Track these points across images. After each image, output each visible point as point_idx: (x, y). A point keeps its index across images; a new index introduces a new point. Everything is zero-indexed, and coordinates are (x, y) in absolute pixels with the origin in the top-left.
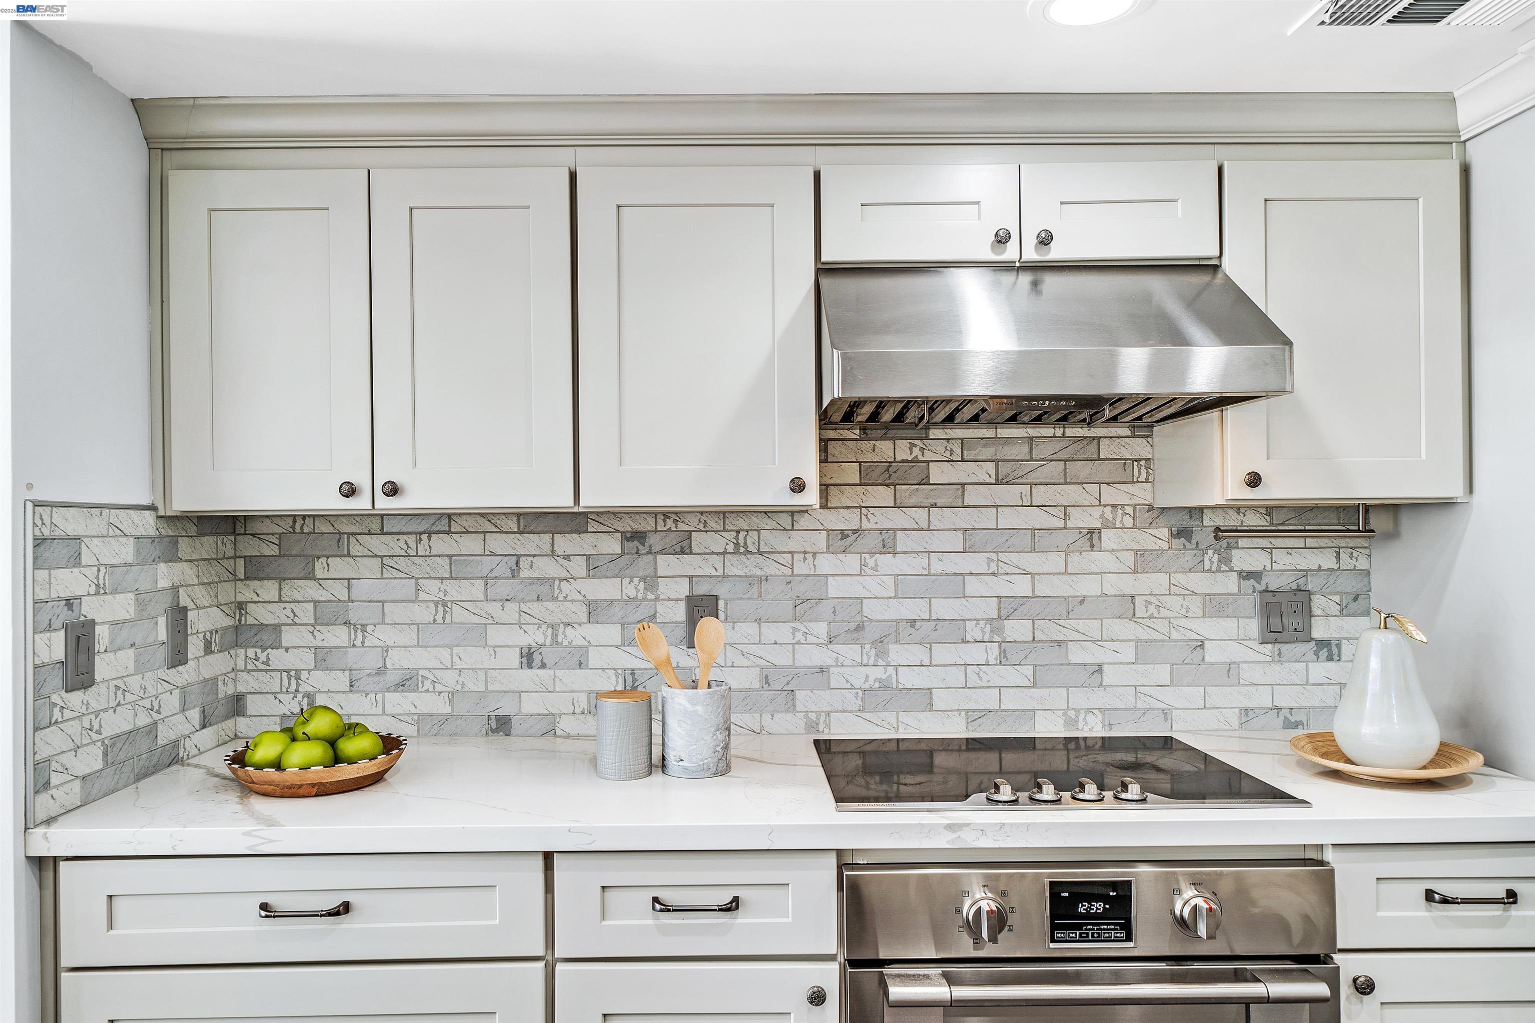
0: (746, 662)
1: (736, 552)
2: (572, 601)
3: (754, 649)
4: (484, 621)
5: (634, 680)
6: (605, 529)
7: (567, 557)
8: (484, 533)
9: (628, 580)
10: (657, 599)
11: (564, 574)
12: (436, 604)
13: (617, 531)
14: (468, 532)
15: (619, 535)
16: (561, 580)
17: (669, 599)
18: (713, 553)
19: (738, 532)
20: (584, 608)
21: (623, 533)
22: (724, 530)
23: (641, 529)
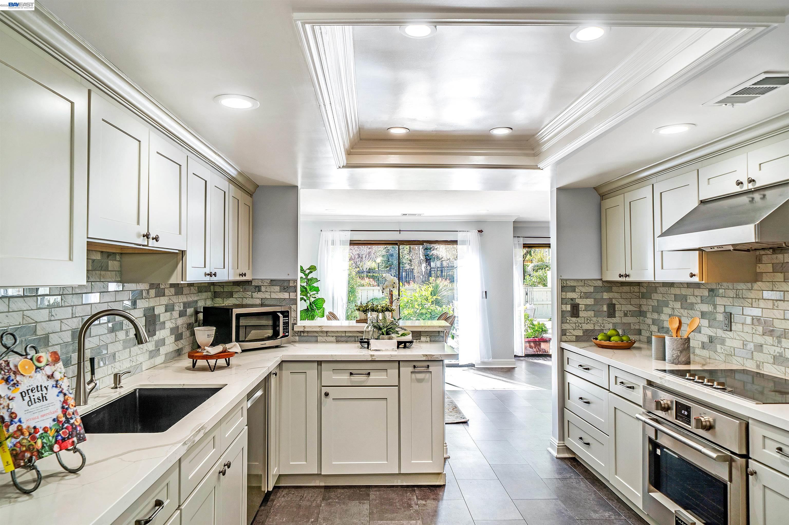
0: (738, 338)
1: (736, 298)
2: (698, 311)
3: (741, 334)
4: (681, 315)
5: (712, 340)
6: (704, 287)
7: (697, 296)
8: (680, 287)
9: (709, 305)
10: (716, 312)
11: (696, 302)
12: (672, 308)
13: (707, 288)
14: (677, 287)
15: (708, 289)
16: (696, 303)
17: (719, 313)
18: (730, 297)
19: (737, 290)
20: (700, 313)
21: (709, 289)
22: (733, 289)
23: (713, 288)
